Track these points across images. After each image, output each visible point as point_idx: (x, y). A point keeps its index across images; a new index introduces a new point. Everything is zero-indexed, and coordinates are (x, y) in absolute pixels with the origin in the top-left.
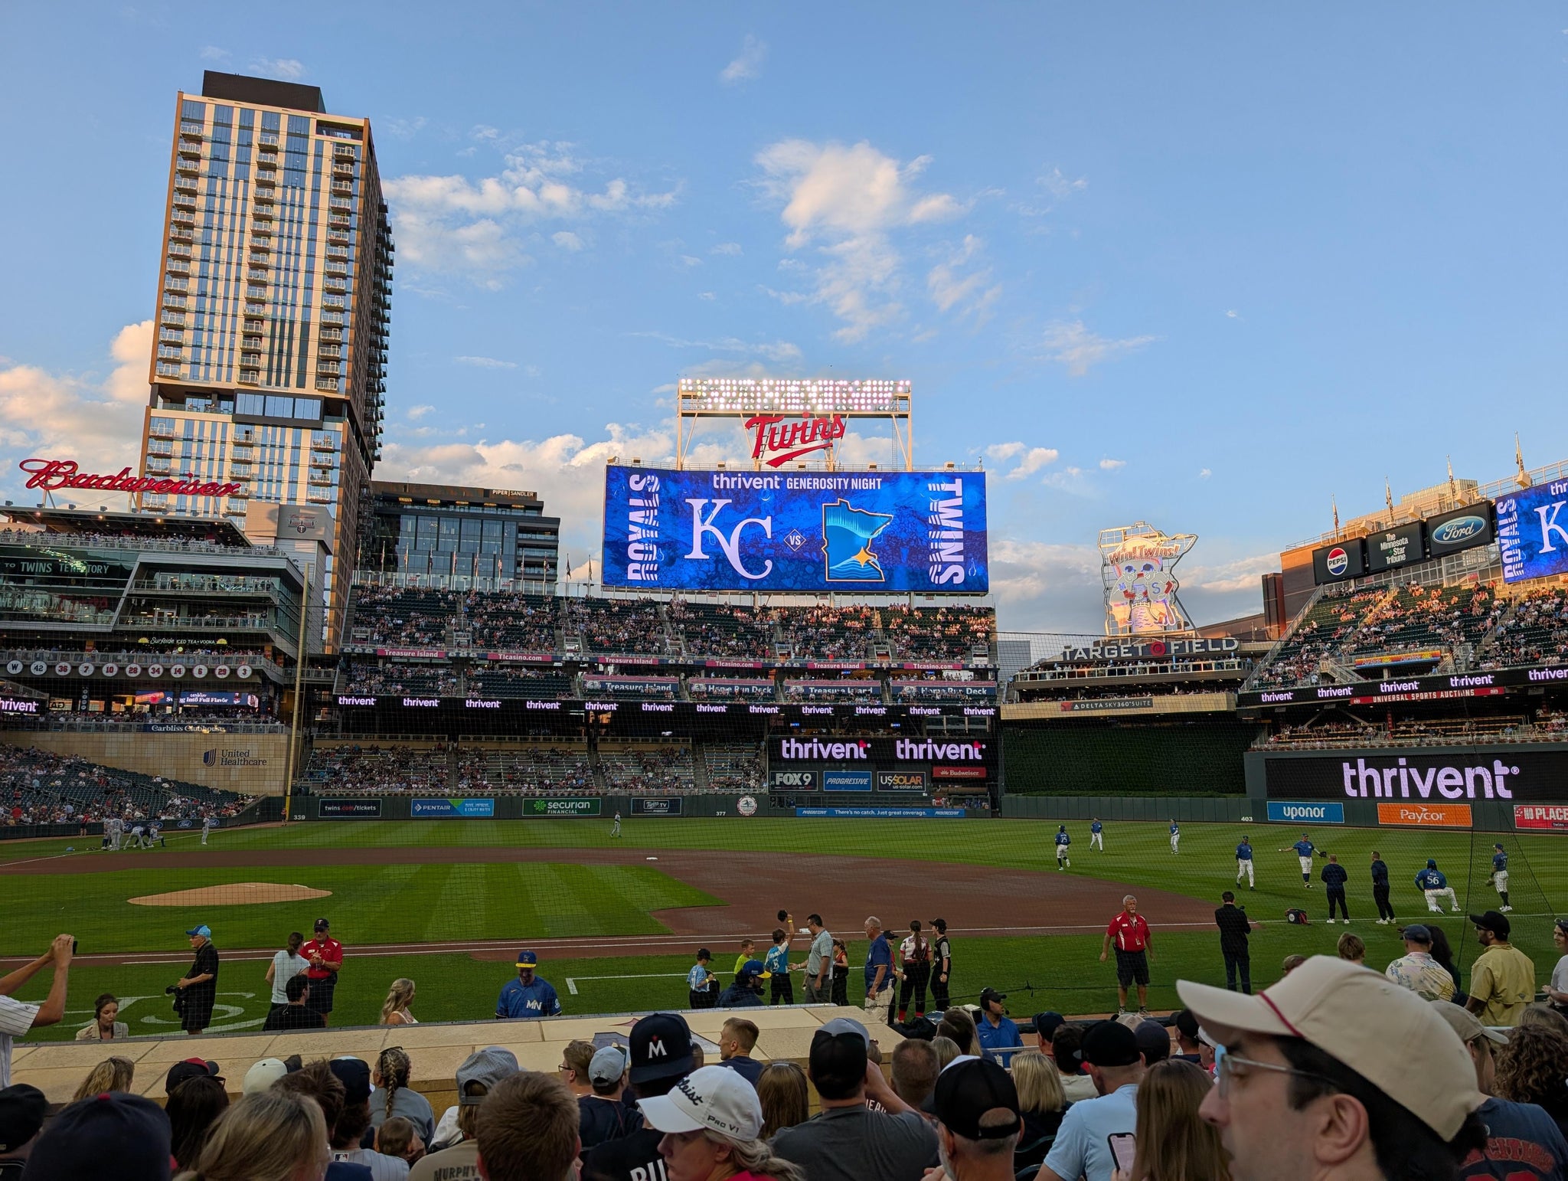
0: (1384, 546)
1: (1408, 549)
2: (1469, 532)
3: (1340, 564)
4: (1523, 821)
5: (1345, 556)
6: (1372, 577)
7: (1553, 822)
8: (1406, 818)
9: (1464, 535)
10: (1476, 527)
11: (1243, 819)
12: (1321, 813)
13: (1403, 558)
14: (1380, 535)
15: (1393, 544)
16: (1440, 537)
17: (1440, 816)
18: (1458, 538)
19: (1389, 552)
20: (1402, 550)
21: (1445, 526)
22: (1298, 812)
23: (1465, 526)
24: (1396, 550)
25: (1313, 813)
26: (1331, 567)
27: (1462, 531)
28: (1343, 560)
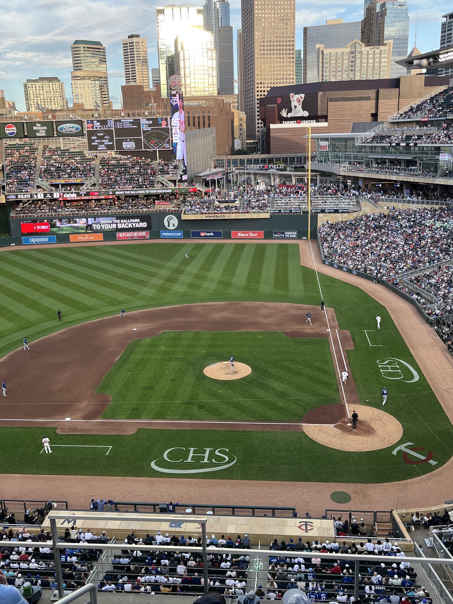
0: (35, 128)
1: (47, 132)
2: (74, 130)
3: (12, 131)
4: (119, 237)
5: (15, 128)
6: (27, 139)
7: (128, 237)
8: (80, 239)
9: (71, 131)
10: (77, 129)
11: (11, 245)
12: (47, 240)
13: (45, 135)
14: (34, 124)
15: (40, 128)
16: (61, 129)
17: (92, 238)
18: (69, 131)
19: (37, 131)
20: (44, 131)
21: (64, 126)
22: (36, 240)
23: (73, 128)
24: (42, 131)
25: (43, 240)
26: (7, 132)
27: (71, 129)
28: (14, 129)
